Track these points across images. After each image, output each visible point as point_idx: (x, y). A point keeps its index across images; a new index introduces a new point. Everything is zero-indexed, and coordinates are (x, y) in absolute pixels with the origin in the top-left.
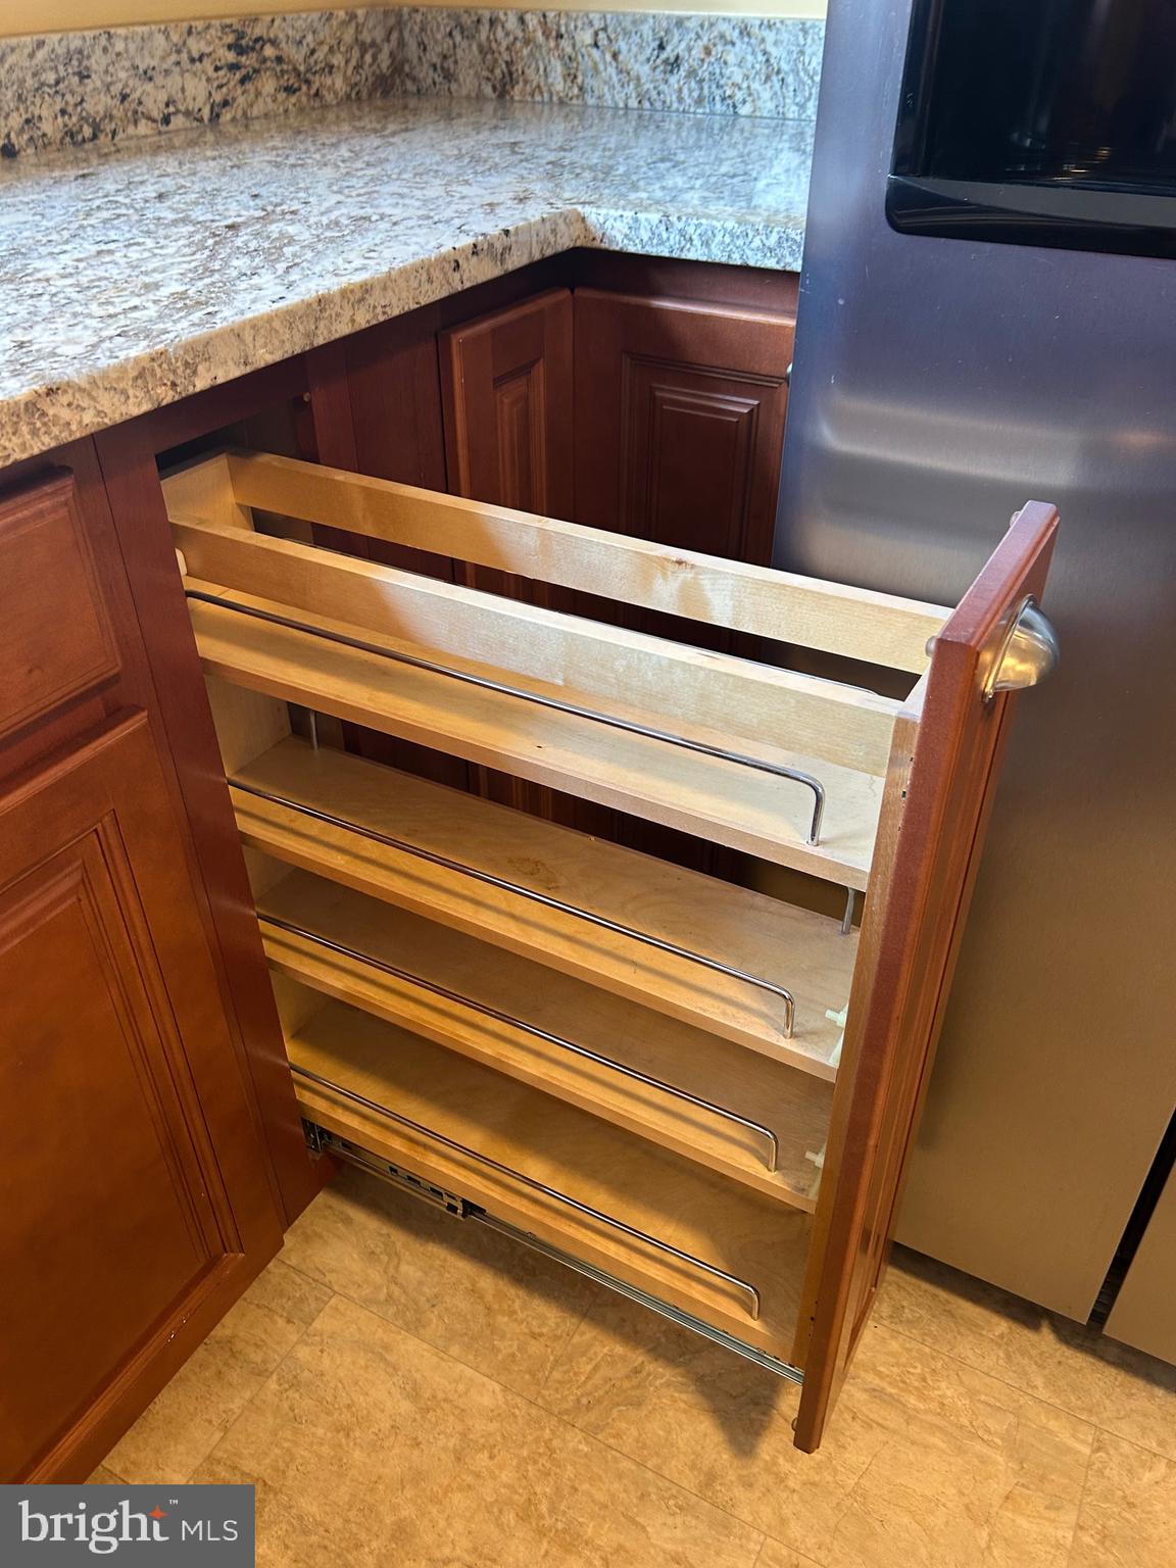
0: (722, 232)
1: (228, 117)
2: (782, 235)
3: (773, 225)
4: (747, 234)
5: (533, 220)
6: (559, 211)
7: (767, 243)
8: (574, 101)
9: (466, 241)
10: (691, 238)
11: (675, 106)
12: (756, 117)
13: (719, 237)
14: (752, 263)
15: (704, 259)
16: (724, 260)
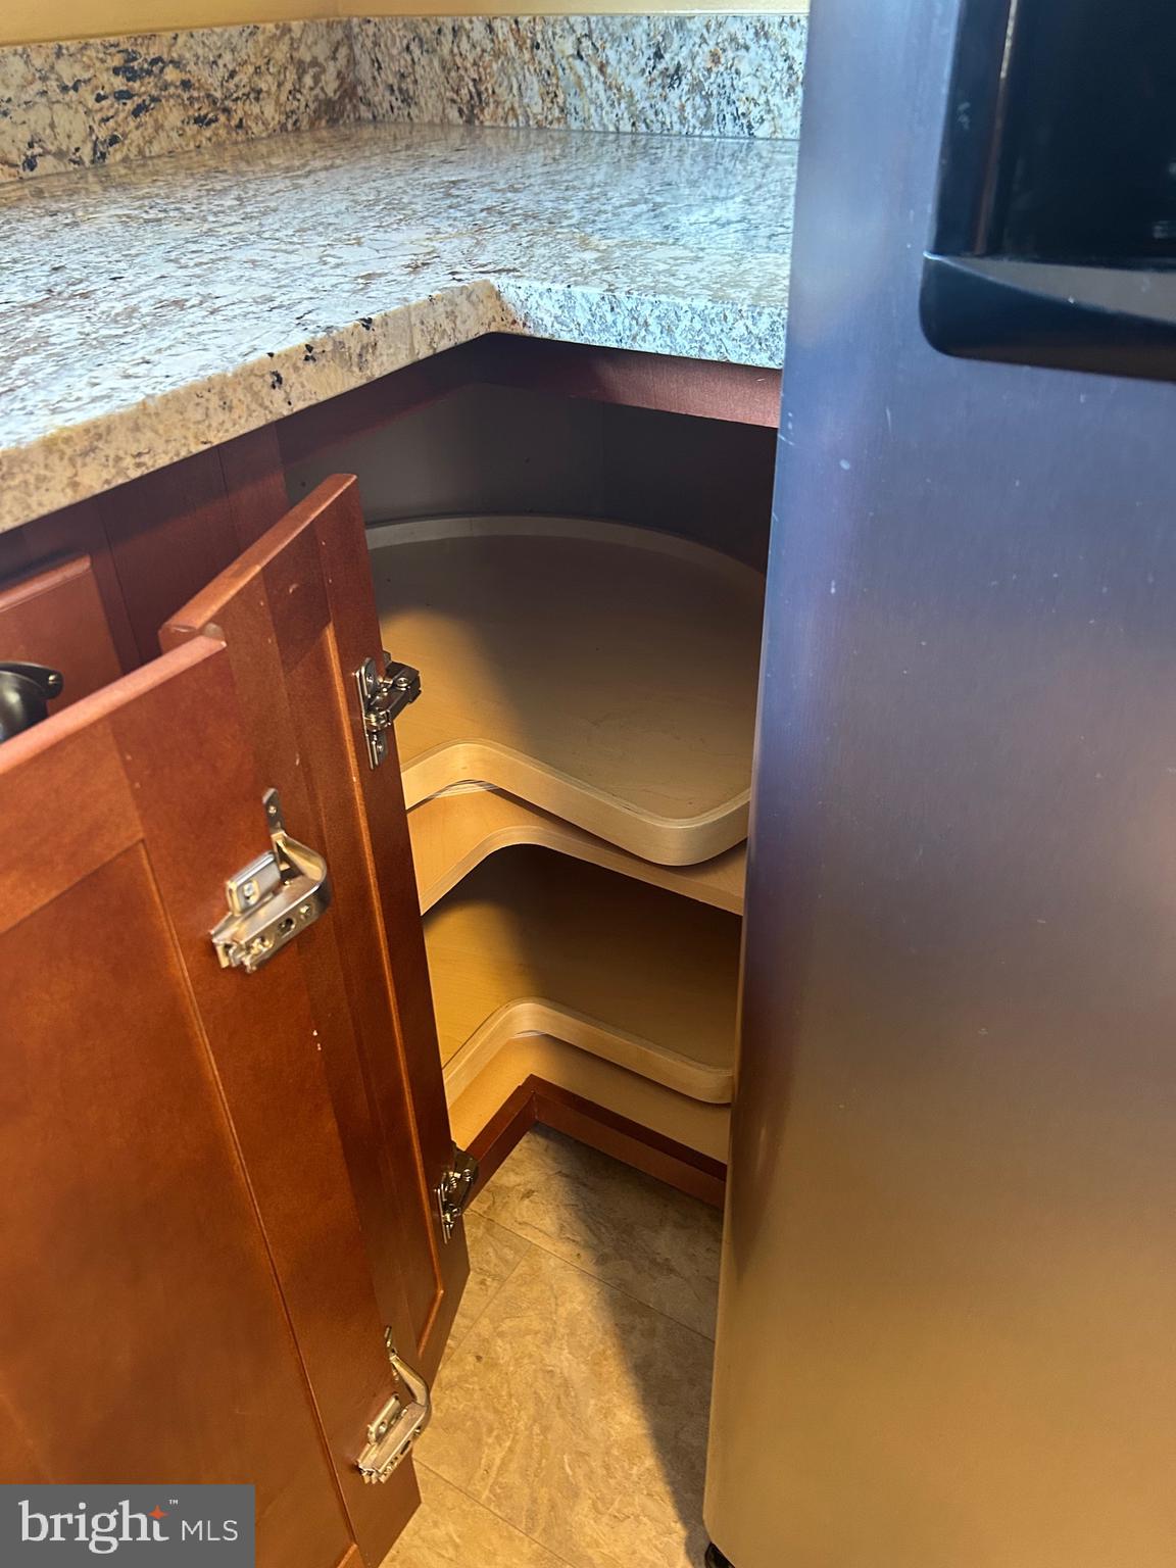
0: (689, 314)
1: (119, 156)
2: (776, 318)
3: (763, 303)
4: (725, 317)
5: (414, 301)
6: (460, 284)
7: (755, 331)
8: (555, 126)
9: (300, 339)
10: (646, 322)
11: (677, 127)
12: (777, 139)
13: (685, 322)
14: (733, 359)
15: (666, 351)
16: (694, 354)
